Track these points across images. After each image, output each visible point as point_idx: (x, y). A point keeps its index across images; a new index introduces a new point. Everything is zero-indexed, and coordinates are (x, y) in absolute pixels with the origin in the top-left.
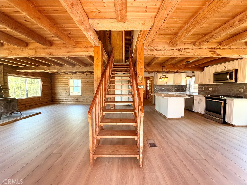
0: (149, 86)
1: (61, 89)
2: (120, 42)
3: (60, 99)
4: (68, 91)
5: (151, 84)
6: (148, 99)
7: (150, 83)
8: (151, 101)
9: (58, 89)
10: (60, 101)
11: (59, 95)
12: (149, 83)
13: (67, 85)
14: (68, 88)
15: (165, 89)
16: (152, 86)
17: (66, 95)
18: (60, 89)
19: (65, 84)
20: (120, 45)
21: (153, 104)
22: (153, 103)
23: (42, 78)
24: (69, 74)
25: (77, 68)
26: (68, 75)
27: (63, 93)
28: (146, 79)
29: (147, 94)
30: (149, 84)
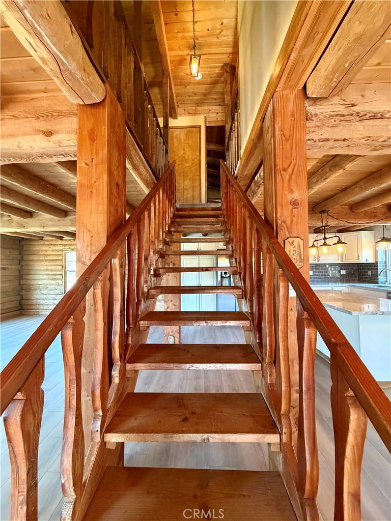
1: (45, 277)
2: (194, 153)
3: (41, 303)
4: (60, 282)
9: (37, 277)
10: (42, 307)
11: (39, 293)
13: (61, 267)
14: (62, 275)
17: (56, 292)
18: (41, 277)
19: (56, 265)
20: (193, 161)
24: (66, 238)
25: (72, 220)
26: (64, 243)
27: (49, 289)
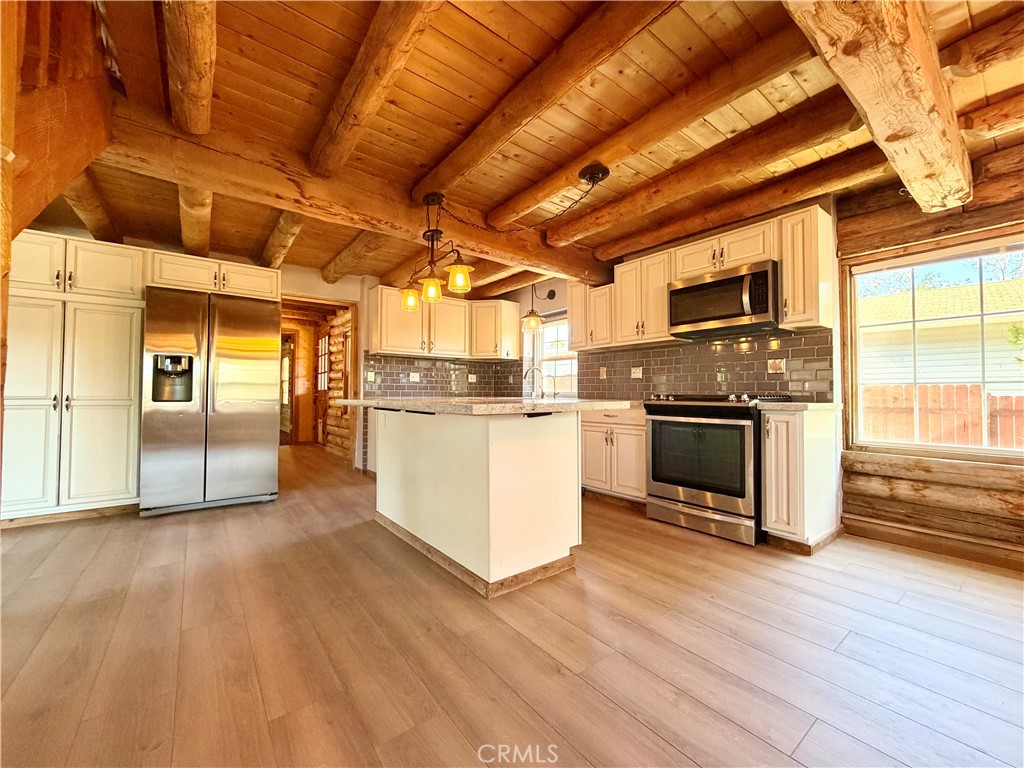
0: (331, 370)
5: (340, 357)
6: (324, 445)
7: (333, 349)
8: (340, 454)
12: (331, 353)
15: (421, 382)
16: (349, 369)
21: (357, 470)
22: (358, 464)
28: (312, 329)
29: (321, 413)
30: (333, 358)
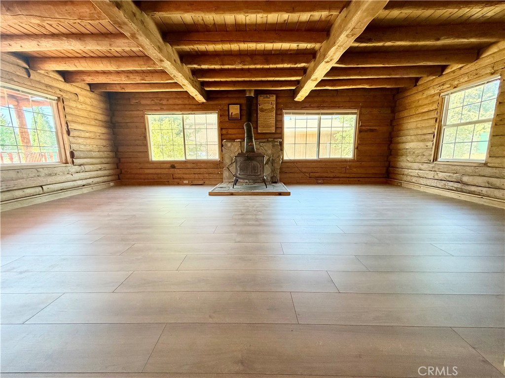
1: (413, 138)
3: (406, 172)
4: (431, 145)
10: (406, 178)
11: (405, 159)
13: (434, 122)
14: (433, 133)
18: (410, 138)
23: (360, 111)
26: (444, 79)
